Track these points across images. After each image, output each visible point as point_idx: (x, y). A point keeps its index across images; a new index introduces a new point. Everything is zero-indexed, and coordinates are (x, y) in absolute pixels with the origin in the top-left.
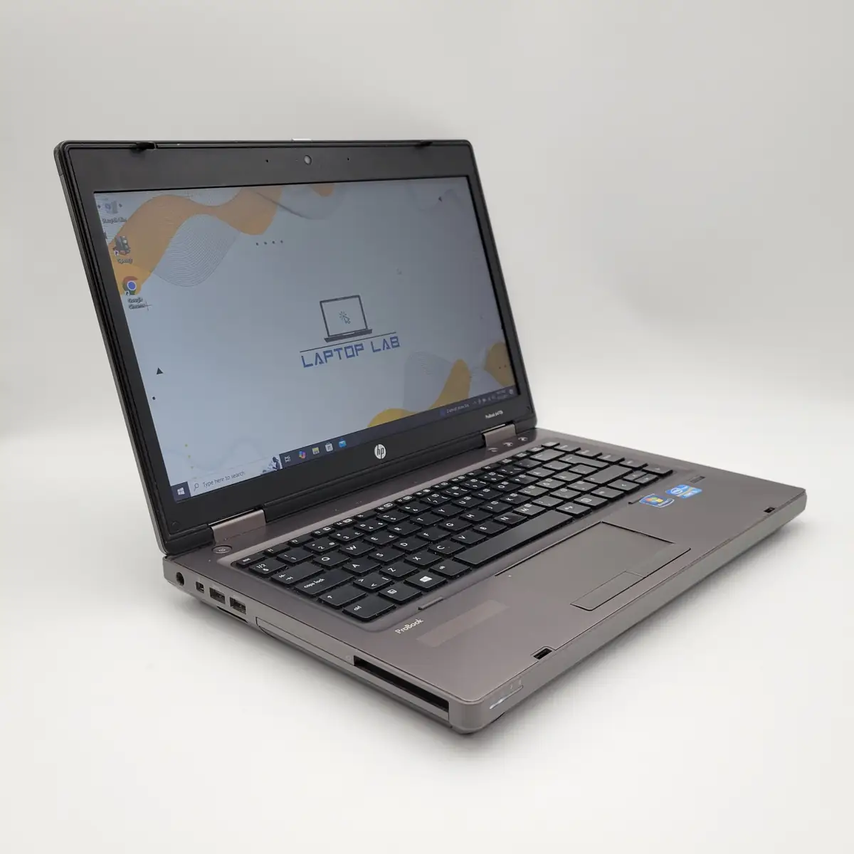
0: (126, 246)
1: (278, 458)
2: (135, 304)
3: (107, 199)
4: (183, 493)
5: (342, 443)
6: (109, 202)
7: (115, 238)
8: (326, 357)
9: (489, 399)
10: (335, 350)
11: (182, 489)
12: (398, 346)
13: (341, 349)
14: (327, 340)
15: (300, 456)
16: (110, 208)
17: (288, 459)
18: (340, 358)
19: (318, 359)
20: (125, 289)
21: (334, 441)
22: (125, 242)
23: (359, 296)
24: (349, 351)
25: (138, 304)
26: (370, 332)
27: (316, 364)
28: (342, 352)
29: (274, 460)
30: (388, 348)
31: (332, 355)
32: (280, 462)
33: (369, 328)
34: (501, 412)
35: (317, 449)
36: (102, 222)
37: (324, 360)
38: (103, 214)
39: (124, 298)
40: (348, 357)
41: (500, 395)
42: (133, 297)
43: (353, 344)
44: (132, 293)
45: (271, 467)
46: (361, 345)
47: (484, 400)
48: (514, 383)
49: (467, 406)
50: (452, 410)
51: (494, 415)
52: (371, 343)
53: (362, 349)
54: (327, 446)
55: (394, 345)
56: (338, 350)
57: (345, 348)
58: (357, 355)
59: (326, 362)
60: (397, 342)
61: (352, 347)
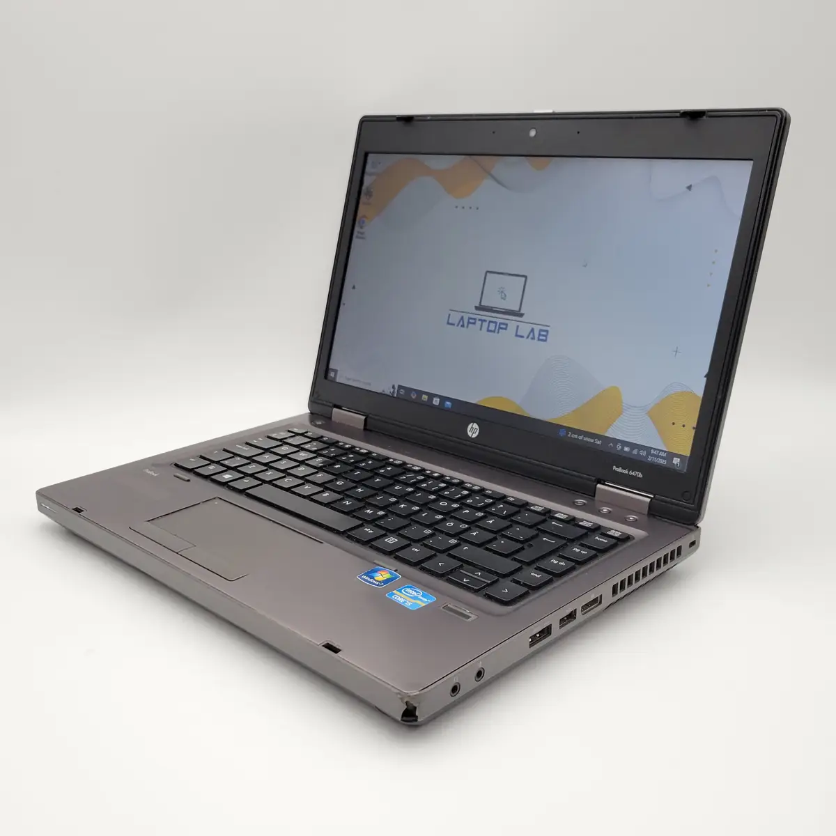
1: (396, 387)
2: (360, 235)
3: (374, 158)
4: (334, 376)
5: (448, 404)
6: (374, 160)
7: (367, 187)
8: (469, 323)
9: (635, 452)
10: (480, 320)
11: (334, 373)
13: (485, 321)
14: (477, 308)
15: (412, 395)
17: (402, 392)
18: (481, 329)
19: (462, 321)
21: (443, 399)
23: (526, 277)
24: (492, 327)
25: (362, 236)
26: (521, 315)
27: (458, 325)
28: (485, 325)
29: (393, 387)
30: (533, 338)
31: (474, 323)
32: (396, 391)
33: (522, 312)
34: (640, 476)
35: (427, 397)
36: (365, 174)
37: (466, 324)
38: (368, 168)
39: (356, 230)
40: (488, 331)
41: (654, 455)
42: (361, 230)
43: (499, 321)
44: (362, 227)
45: (389, 391)
46: (507, 325)
47: (626, 449)
48: (688, 454)
49: (599, 442)
50: (576, 436)
51: (627, 472)
52: (518, 327)
53: (506, 329)
54: (435, 399)
55: (541, 338)
56: (483, 321)
57: (490, 322)
58: (498, 332)
59: (467, 327)
60: (546, 336)
61: (496, 323)
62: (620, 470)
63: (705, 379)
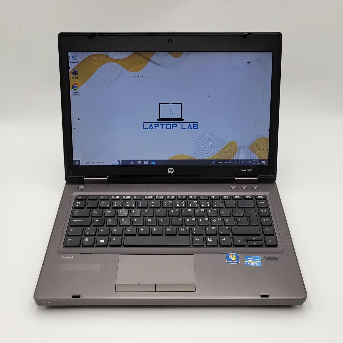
0: (77, 73)
2: (75, 94)
3: (73, 54)
4: (78, 163)
5: (153, 163)
6: (74, 56)
7: (73, 69)
8: (155, 127)
9: (247, 162)
10: (161, 125)
11: (78, 162)
12: (197, 128)
13: (165, 125)
14: (158, 120)
15: (131, 163)
16: (73, 58)
17: (125, 162)
18: (163, 128)
19: (151, 127)
20: (73, 88)
21: (149, 161)
22: (77, 71)
23: (181, 104)
24: (169, 127)
25: (76, 94)
26: (183, 120)
27: (149, 129)
28: (165, 127)
29: (119, 161)
30: (191, 128)
31: (159, 126)
32: (121, 163)
33: (183, 118)
34: (251, 170)
35: (140, 162)
36: (69, 63)
37: (154, 127)
38: (70, 60)
39: (72, 91)
41: (254, 162)
42: (75, 91)
43: (171, 124)
44: (75, 90)
45: (117, 163)
46: (176, 125)
47: (243, 162)
48: (267, 158)
49: (231, 162)
50: (220, 162)
51: (246, 170)
52: (182, 125)
53: (176, 126)
54: (145, 162)
55: (195, 127)
56: (163, 125)
57: (167, 125)
58: (172, 129)
59: (155, 128)
60: (197, 127)
61: (170, 125)
62: (243, 170)
63: (269, 132)
